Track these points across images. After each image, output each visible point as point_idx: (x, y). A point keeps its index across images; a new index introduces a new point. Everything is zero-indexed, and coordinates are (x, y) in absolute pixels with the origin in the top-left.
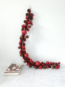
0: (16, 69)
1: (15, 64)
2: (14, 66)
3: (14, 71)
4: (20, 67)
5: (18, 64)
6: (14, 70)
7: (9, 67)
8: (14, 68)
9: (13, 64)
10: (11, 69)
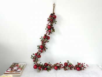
0: (18, 69)
1: (17, 64)
2: (15, 66)
3: (14, 72)
4: (22, 67)
5: (20, 64)
6: (15, 70)
7: (10, 67)
8: (15, 68)
9: (15, 64)
10: (12, 69)
